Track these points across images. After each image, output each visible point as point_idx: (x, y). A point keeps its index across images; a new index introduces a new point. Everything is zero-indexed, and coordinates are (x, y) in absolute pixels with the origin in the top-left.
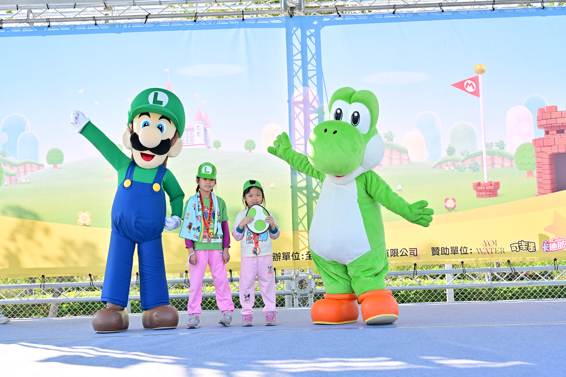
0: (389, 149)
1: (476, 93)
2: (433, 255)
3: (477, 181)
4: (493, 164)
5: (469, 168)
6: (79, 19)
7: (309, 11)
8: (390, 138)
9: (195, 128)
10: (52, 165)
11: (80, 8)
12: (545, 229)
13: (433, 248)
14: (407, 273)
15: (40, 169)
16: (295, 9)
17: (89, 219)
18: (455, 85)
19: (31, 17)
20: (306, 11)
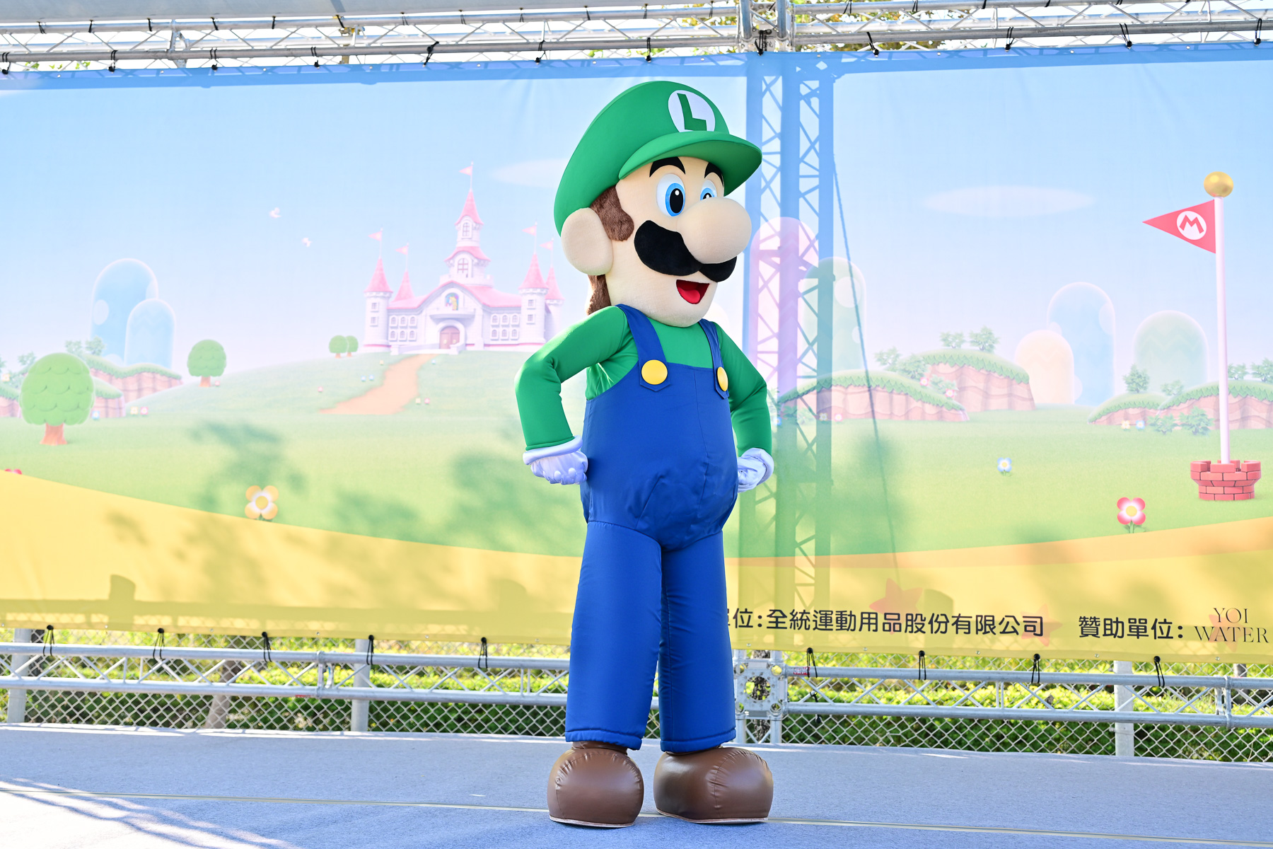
0: (981, 371)
1: (1207, 243)
2: (1084, 635)
3: (1201, 459)
4: (1244, 419)
5: (1183, 425)
6: (281, 52)
8: (987, 344)
9: (525, 305)
10: (200, 378)
11: (286, 27)
13: (1085, 618)
14: (1015, 676)
15: (170, 386)
16: (771, 35)
17: (271, 506)
18: (1155, 223)
19: (179, 46)
20: (796, 41)
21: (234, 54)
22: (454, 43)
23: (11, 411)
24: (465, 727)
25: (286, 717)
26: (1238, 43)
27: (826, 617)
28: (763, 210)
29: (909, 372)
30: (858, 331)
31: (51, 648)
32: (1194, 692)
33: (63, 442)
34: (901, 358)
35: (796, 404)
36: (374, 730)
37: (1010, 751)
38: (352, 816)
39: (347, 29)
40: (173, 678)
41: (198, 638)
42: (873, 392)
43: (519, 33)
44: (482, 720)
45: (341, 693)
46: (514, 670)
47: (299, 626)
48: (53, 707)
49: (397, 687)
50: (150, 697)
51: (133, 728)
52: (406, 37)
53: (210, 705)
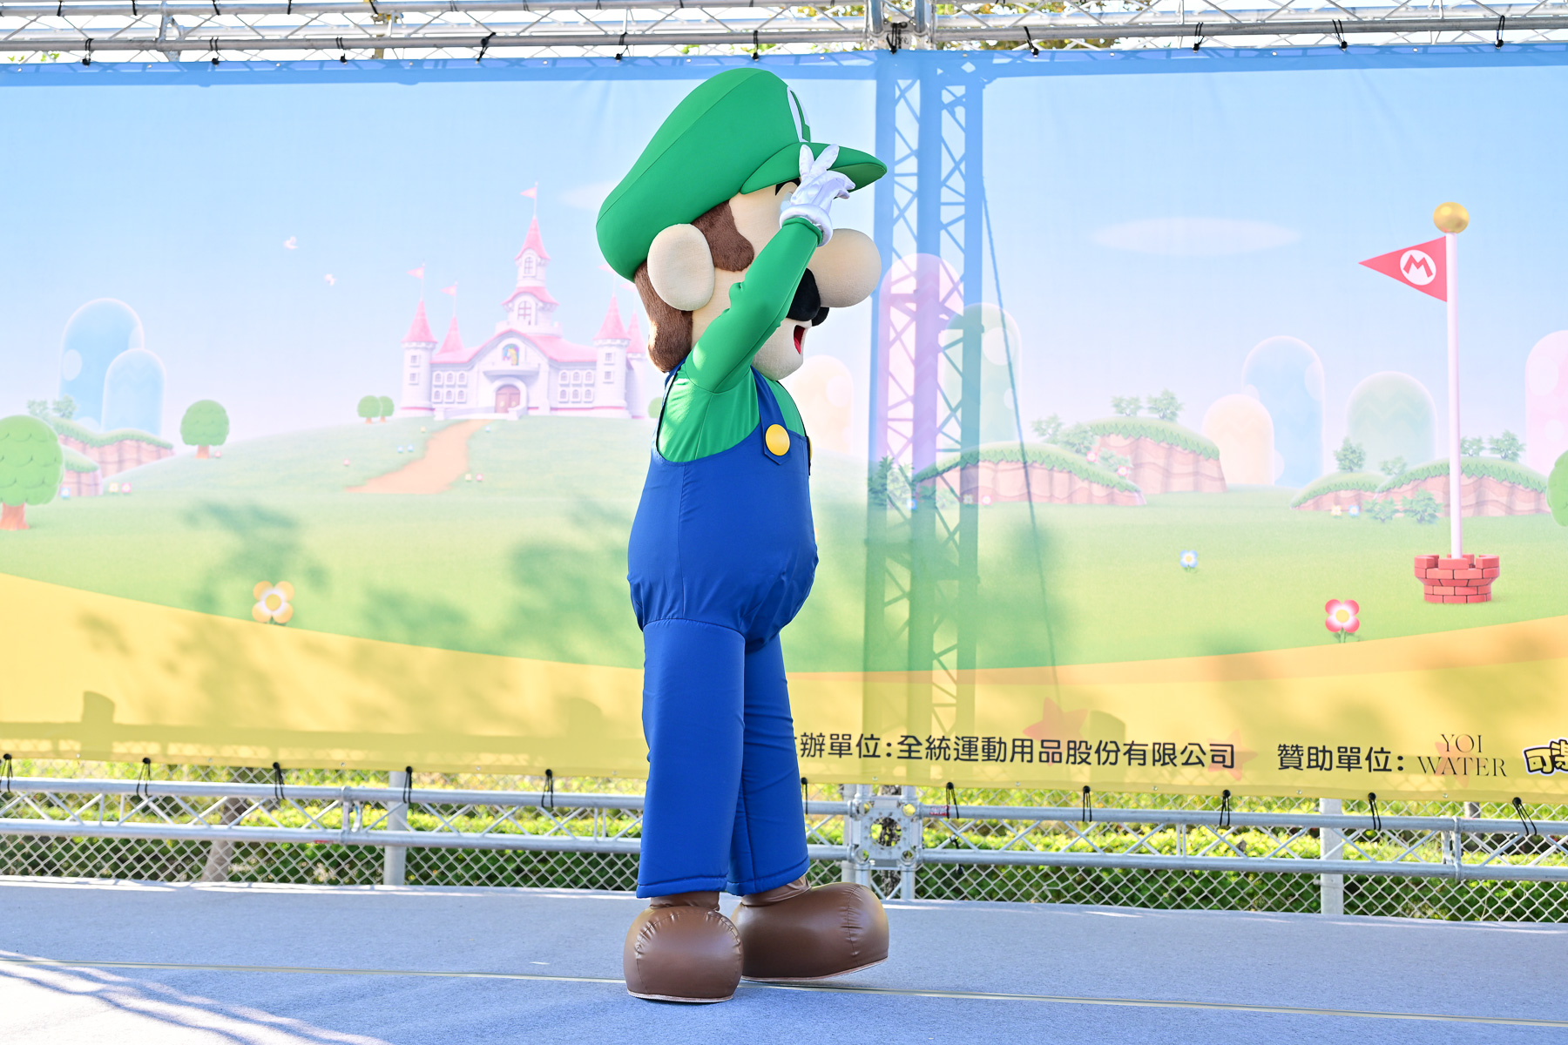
0: (1162, 444)
1: (1436, 289)
2: (1284, 767)
3: (1427, 553)
4: (1480, 504)
5: (1406, 511)
6: (300, 44)
7: (946, 36)
8: (1168, 412)
9: (601, 360)
10: (195, 448)
11: (303, 13)
13: (1285, 746)
14: (1200, 817)
15: (159, 457)
16: (907, 29)
17: (285, 606)
18: (1372, 264)
19: (171, 35)
20: (938, 37)
21: (240, 45)
22: (514, 34)
24: (526, 879)
25: (302, 868)
26: (1475, 46)
27: (970, 745)
28: (895, 245)
29: (1073, 445)
30: (1011, 395)
31: (9, 782)
32: (1416, 836)
33: (24, 526)
34: (1063, 427)
35: (934, 483)
36: (412, 883)
37: (1193, 908)
38: (384, 990)
39: (380, 15)
40: (163, 820)
41: (193, 771)
42: (1029, 469)
43: (595, 23)
44: (546, 871)
45: (371, 838)
46: (586, 810)
47: (320, 754)
48: (11, 855)
49: (440, 831)
50: (133, 843)
51: (112, 881)
52: (455, 26)
53: (208, 852)
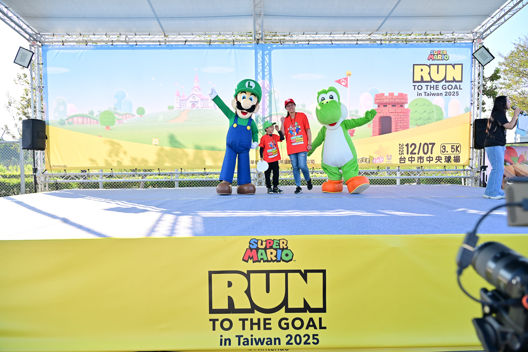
1: (346, 86)
6: (152, 41)
7: (266, 41)
8: (304, 106)
10: (139, 115)
11: (152, 35)
12: (375, 153)
15: (133, 117)
16: (260, 40)
17: (157, 142)
18: (336, 81)
19: (127, 39)
21: (141, 42)
22: (191, 40)
23: (97, 123)
26: (353, 44)
33: (110, 130)
39: (166, 36)
43: (205, 38)
46: (211, 174)
52: (180, 38)
